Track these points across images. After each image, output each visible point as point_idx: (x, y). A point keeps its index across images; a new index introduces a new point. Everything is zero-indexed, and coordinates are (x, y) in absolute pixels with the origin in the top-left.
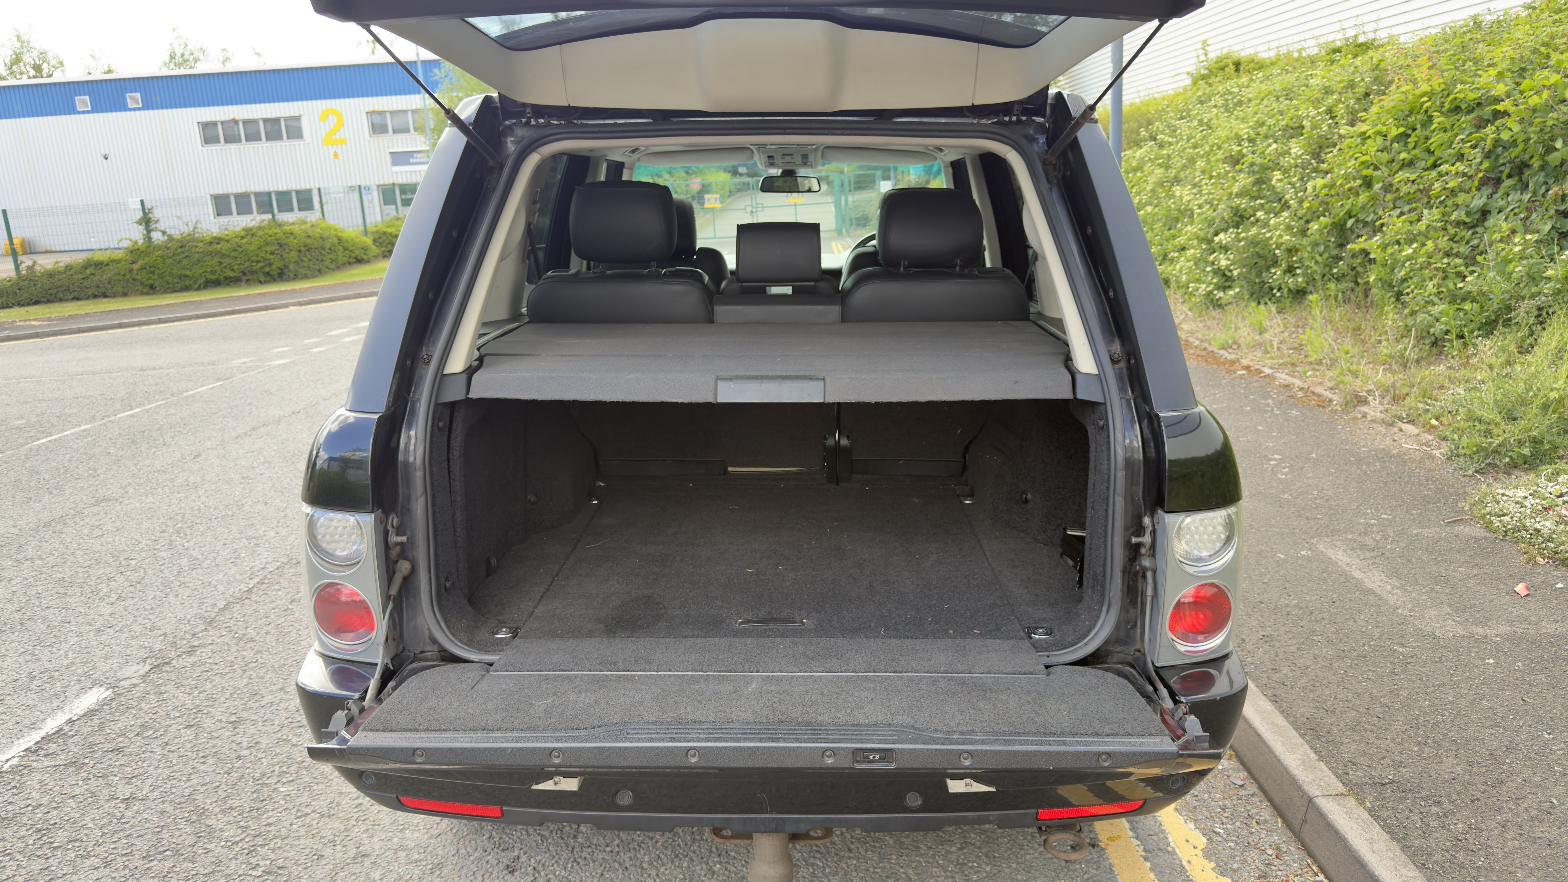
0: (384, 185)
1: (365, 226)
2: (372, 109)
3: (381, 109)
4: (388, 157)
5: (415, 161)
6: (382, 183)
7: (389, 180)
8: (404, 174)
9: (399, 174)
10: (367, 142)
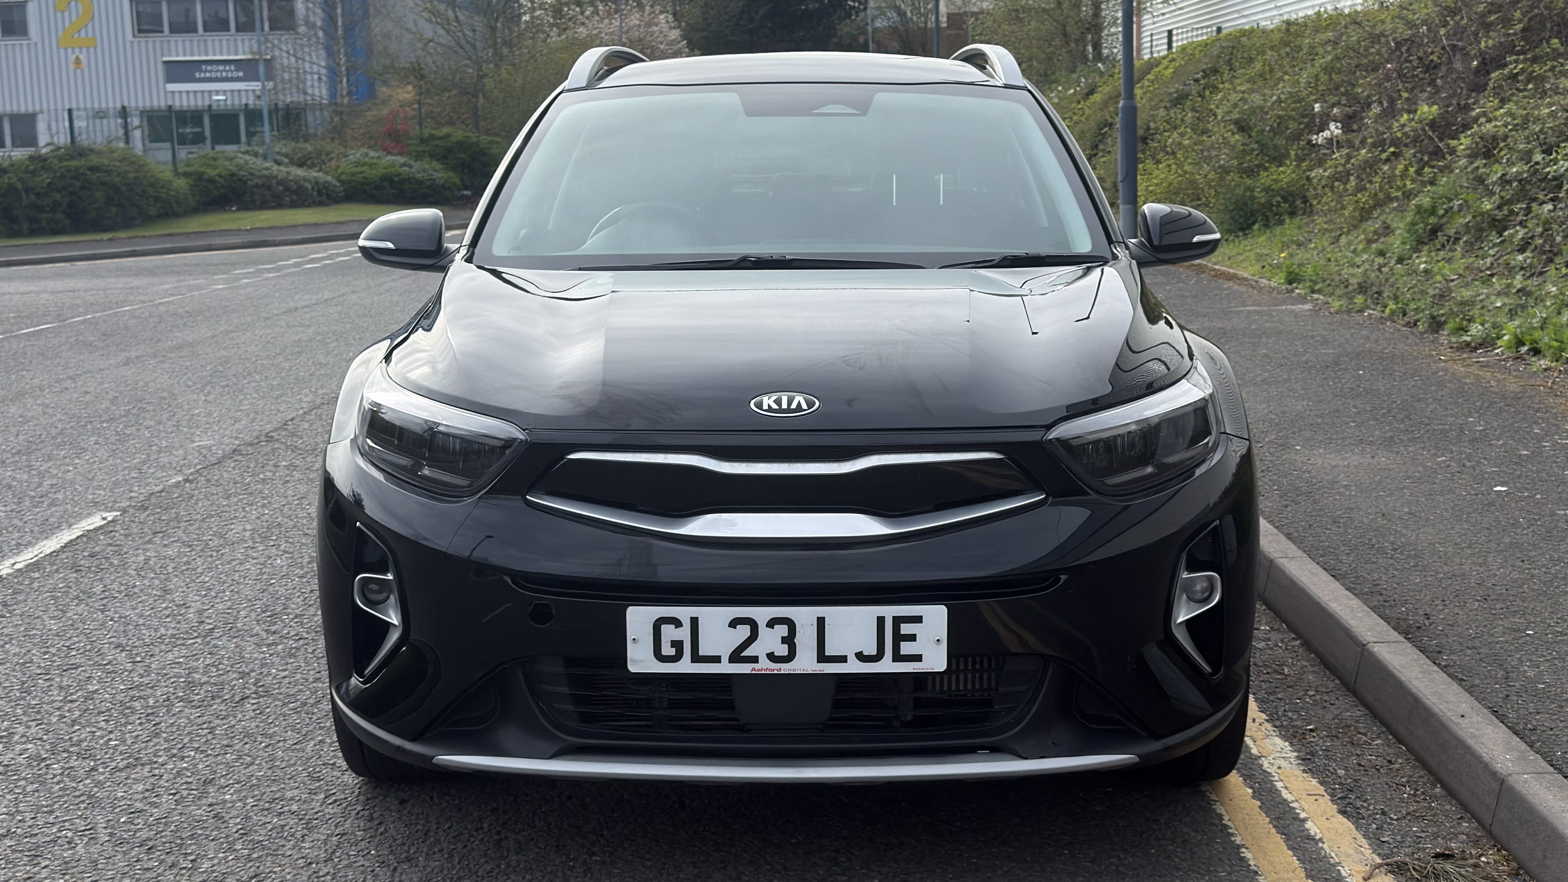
0: (152, 110)
4: (160, 68)
5: (202, 75)
6: (148, 106)
7: (160, 104)
8: (184, 96)
9: (177, 95)
10: (128, 45)
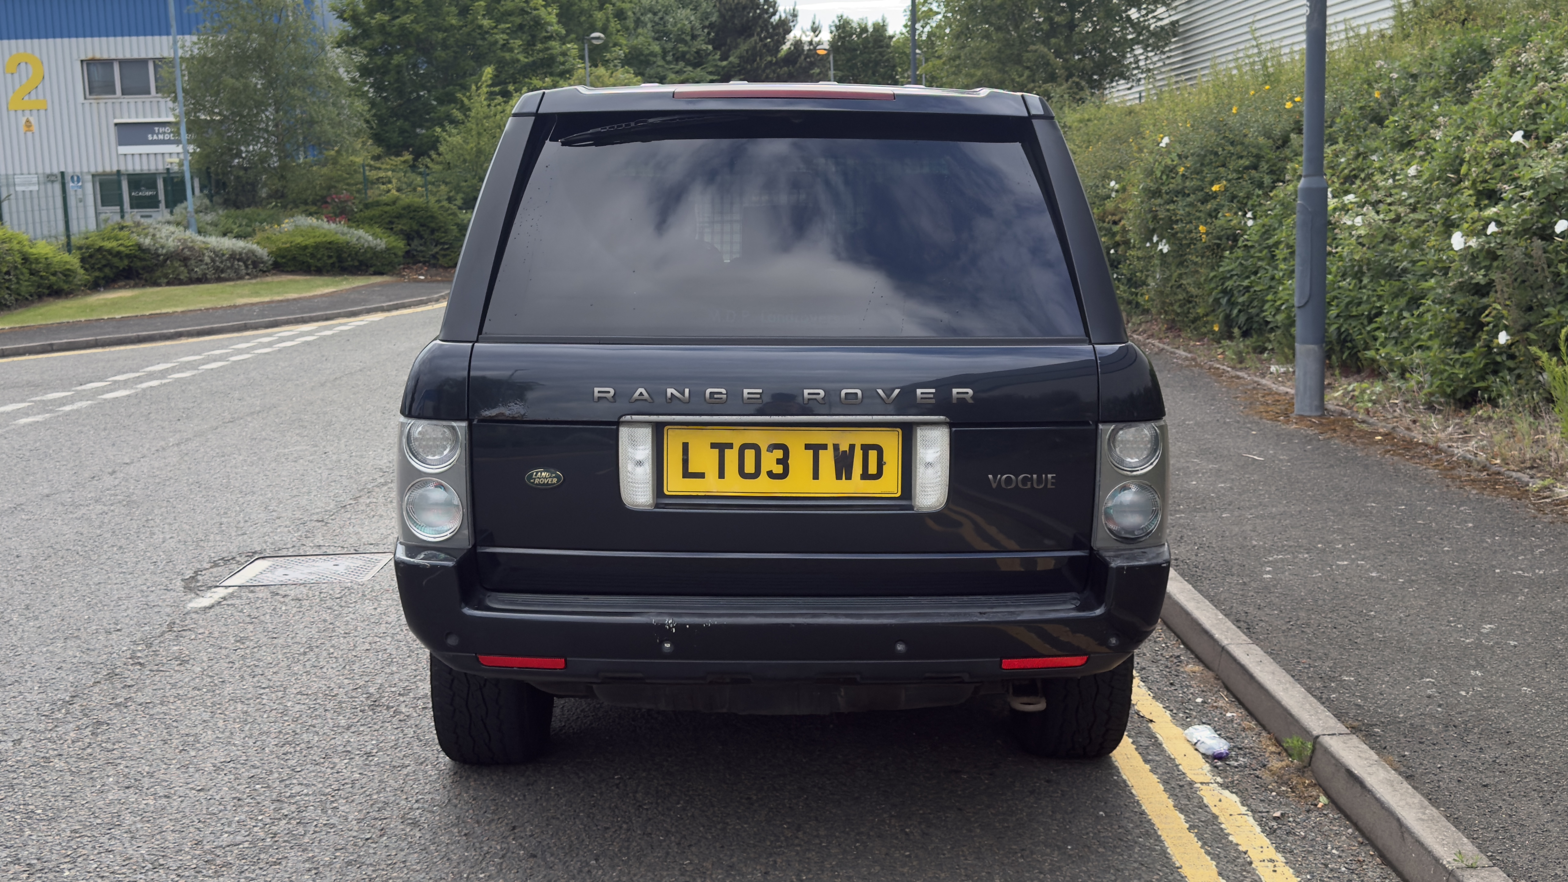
0: (104, 174)
1: (68, 236)
2: (90, 56)
3: (105, 56)
4: (113, 130)
5: (155, 137)
6: (100, 170)
7: (111, 166)
8: (137, 158)
9: (129, 158)
10: (80, 107)
